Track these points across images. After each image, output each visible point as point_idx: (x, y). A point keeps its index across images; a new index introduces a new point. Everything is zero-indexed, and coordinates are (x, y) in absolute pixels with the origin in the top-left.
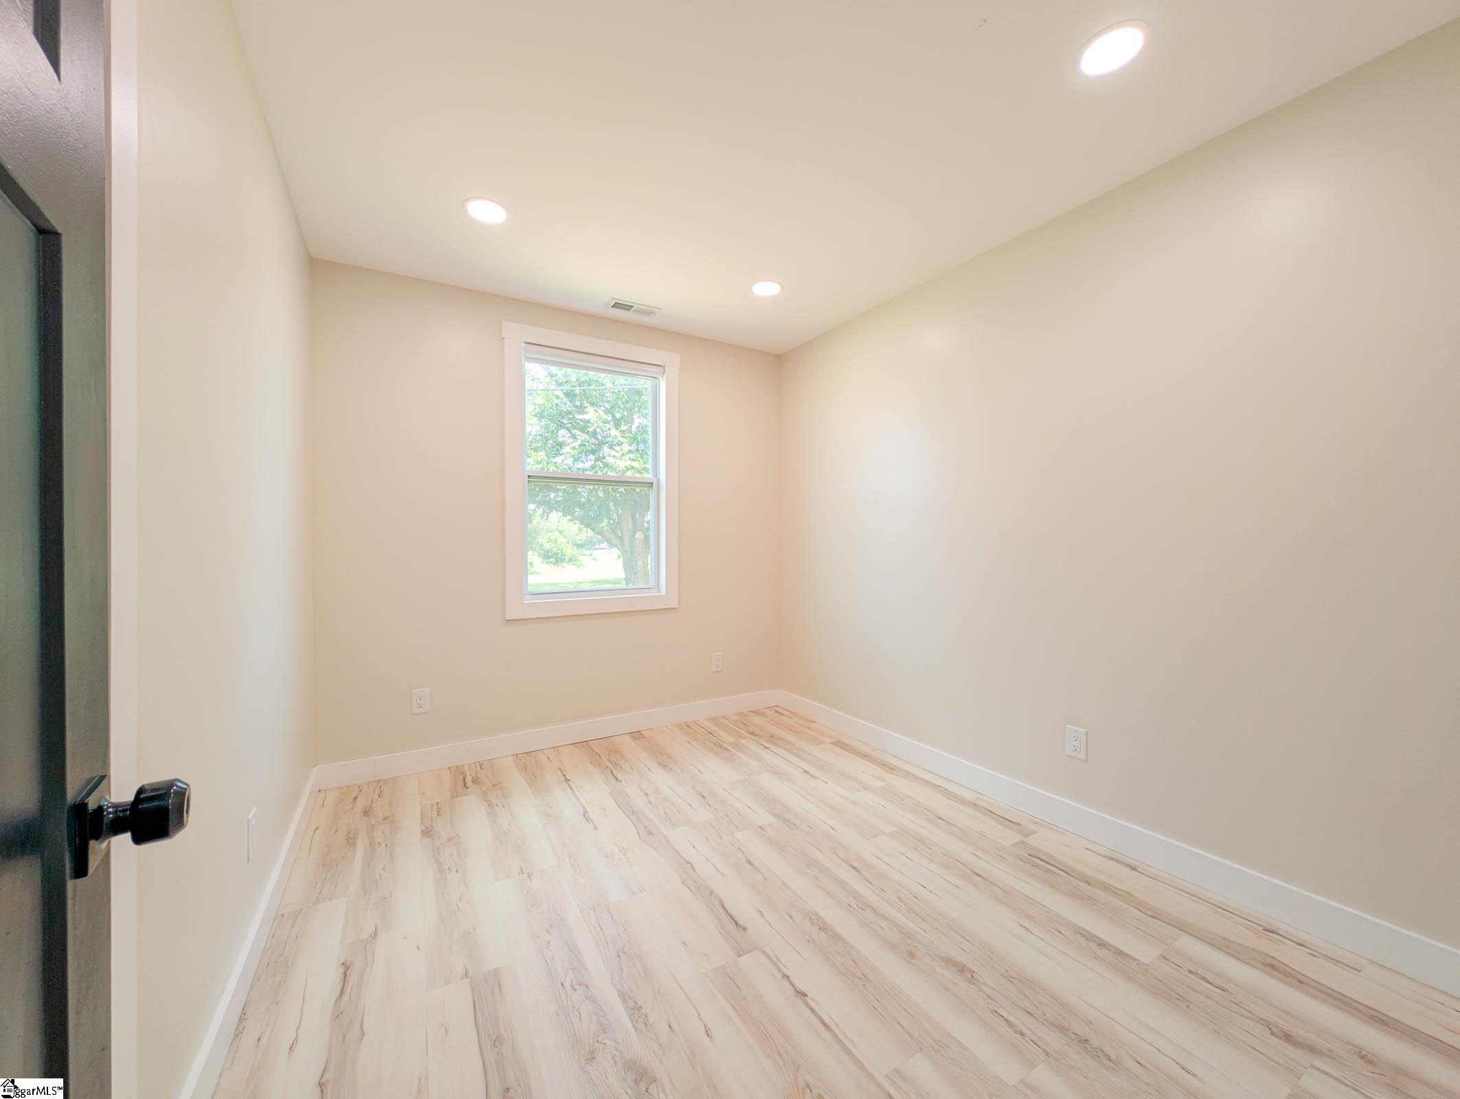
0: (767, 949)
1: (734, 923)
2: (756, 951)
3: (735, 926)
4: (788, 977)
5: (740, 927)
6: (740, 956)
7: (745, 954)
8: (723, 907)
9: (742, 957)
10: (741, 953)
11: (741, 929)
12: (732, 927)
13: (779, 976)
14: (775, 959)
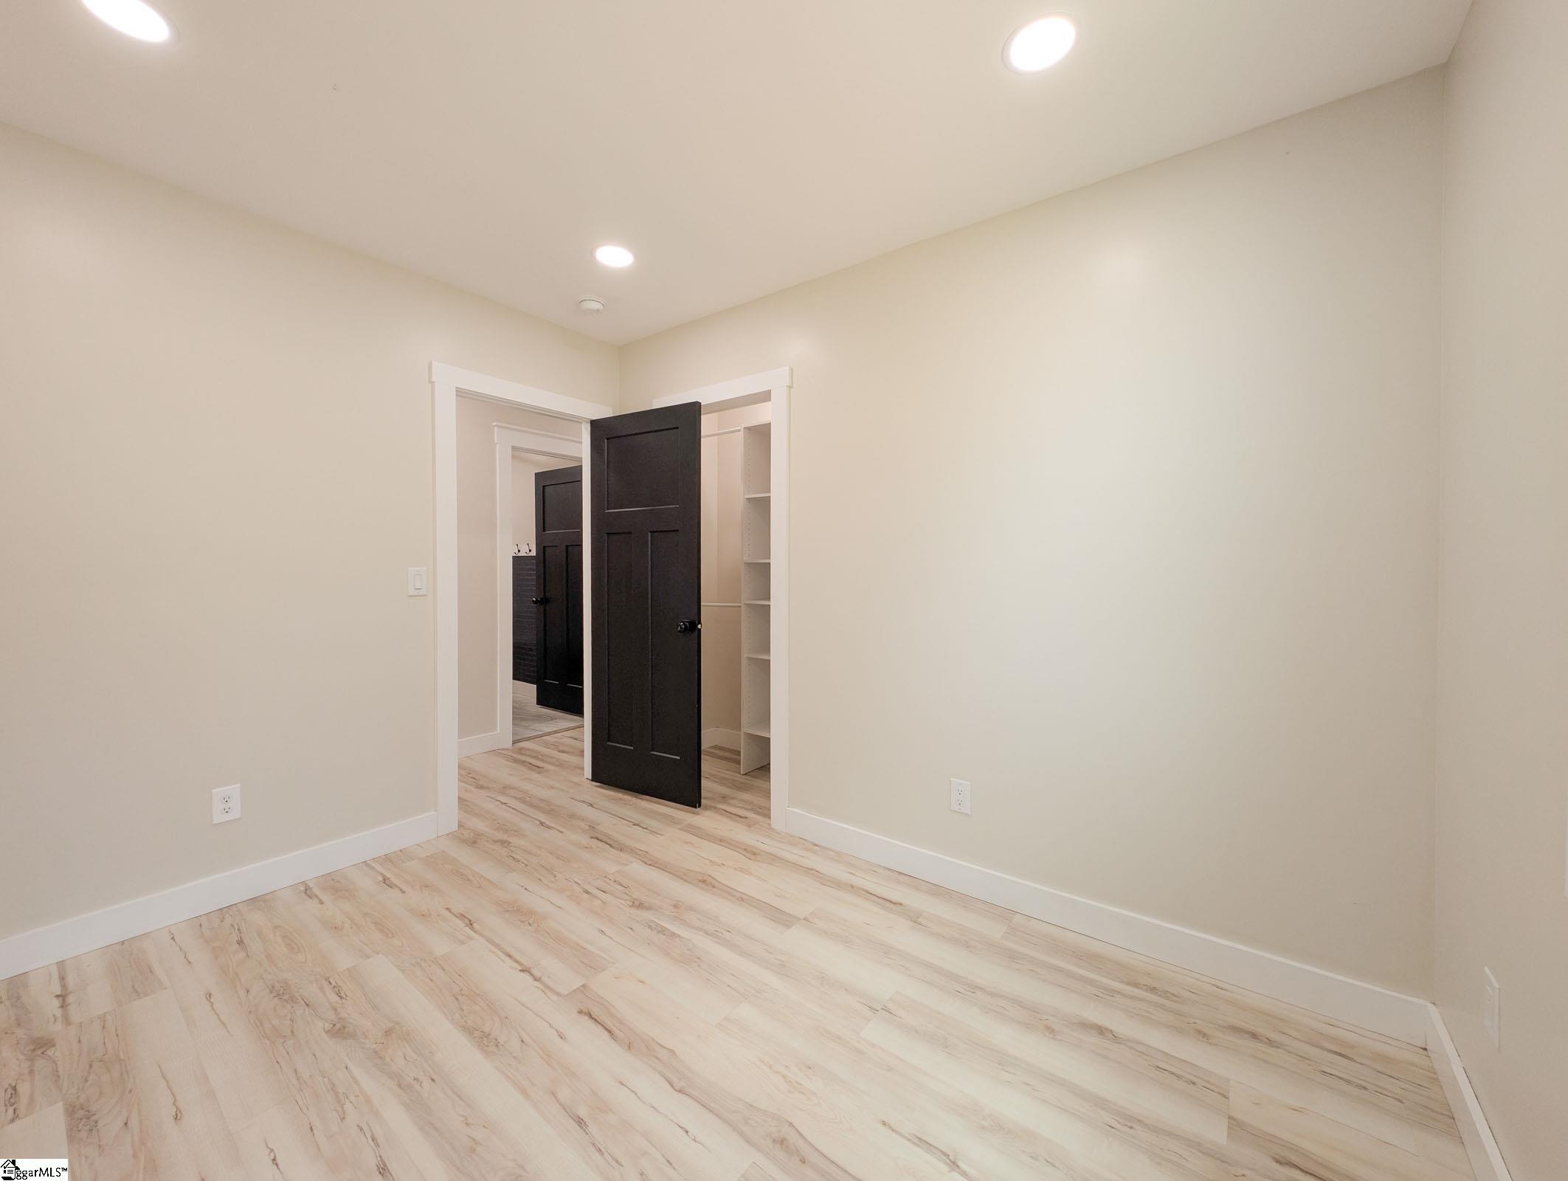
0: (555, 998)
1: (593, 1016)
2: (567, 993)
3: (592, 1013)
4: (536, 980)
5: (585, 1013)
6: (583, 986)
7: (578, 988)
8: (609, 1032)
9: (582, 984)
10: (581, 989)
11: (585, 1010)
12: (596, 1011)
13: (545, 979)
14: (547, 991)
